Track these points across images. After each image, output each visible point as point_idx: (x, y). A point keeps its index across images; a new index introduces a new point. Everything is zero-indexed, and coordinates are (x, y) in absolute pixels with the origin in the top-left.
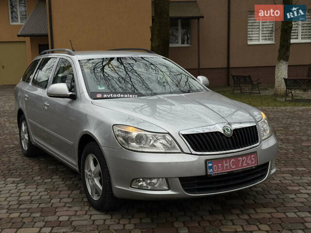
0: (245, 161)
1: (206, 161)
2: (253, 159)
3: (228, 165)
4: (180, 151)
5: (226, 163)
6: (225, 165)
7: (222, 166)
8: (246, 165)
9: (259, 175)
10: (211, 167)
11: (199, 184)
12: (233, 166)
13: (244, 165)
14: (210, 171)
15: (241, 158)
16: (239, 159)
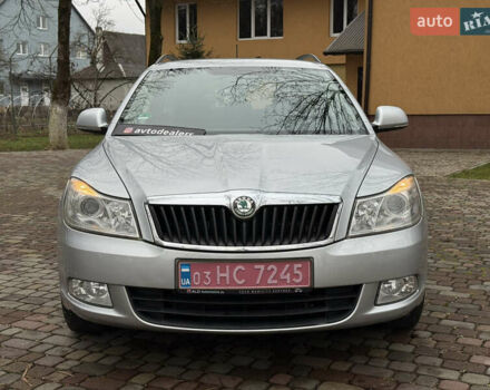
0: (274, 273)
1: (179, 261)
2: (296, 272)
3: (227, 275)
4: (138, 236)
5: (223, 271)
6: (219, 275)
7: (213, 276)
8: (276, 282)
9: (326, 309)
10: (186, 275)
11: (167, 305)
12: (240, 279)
13: (269, 281)
14: (185, 284)
15: (262, 267)
16: (256, 267)
